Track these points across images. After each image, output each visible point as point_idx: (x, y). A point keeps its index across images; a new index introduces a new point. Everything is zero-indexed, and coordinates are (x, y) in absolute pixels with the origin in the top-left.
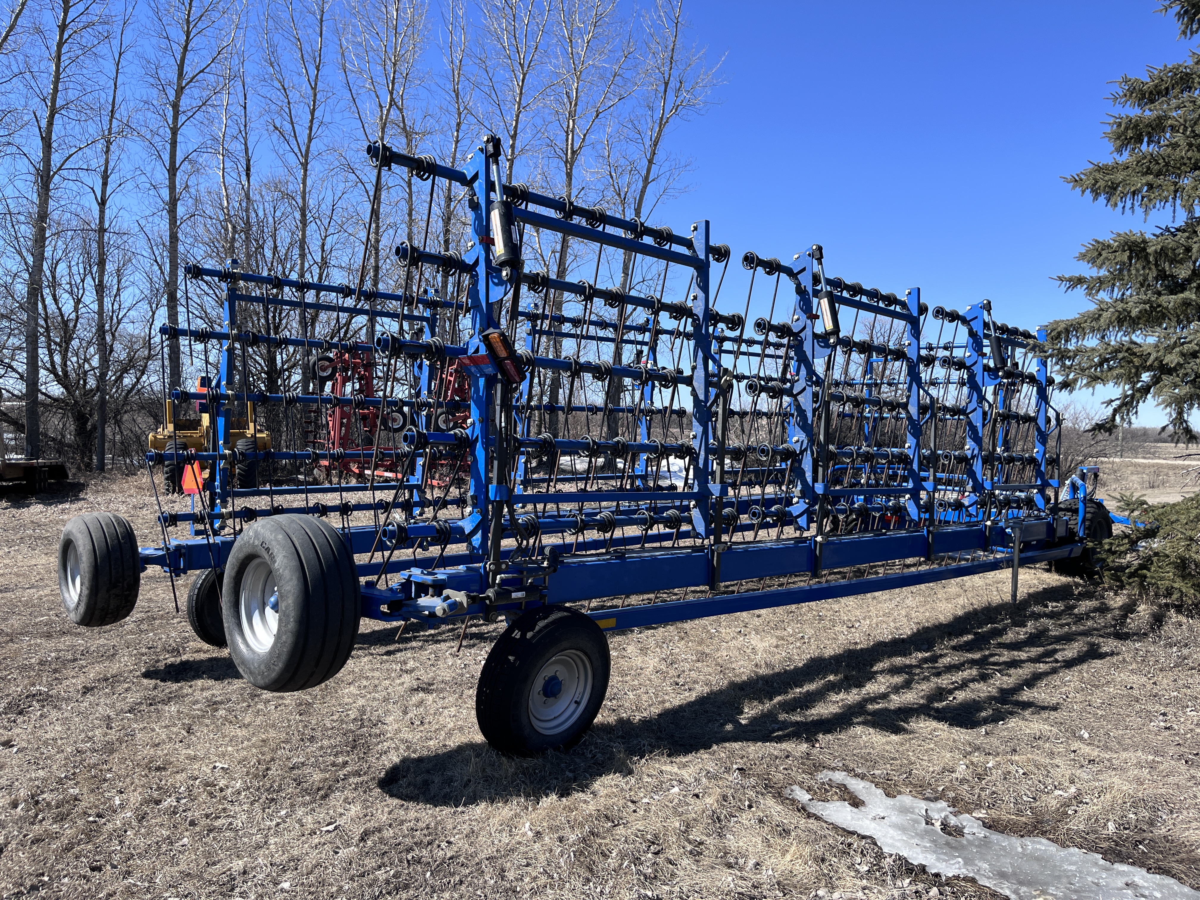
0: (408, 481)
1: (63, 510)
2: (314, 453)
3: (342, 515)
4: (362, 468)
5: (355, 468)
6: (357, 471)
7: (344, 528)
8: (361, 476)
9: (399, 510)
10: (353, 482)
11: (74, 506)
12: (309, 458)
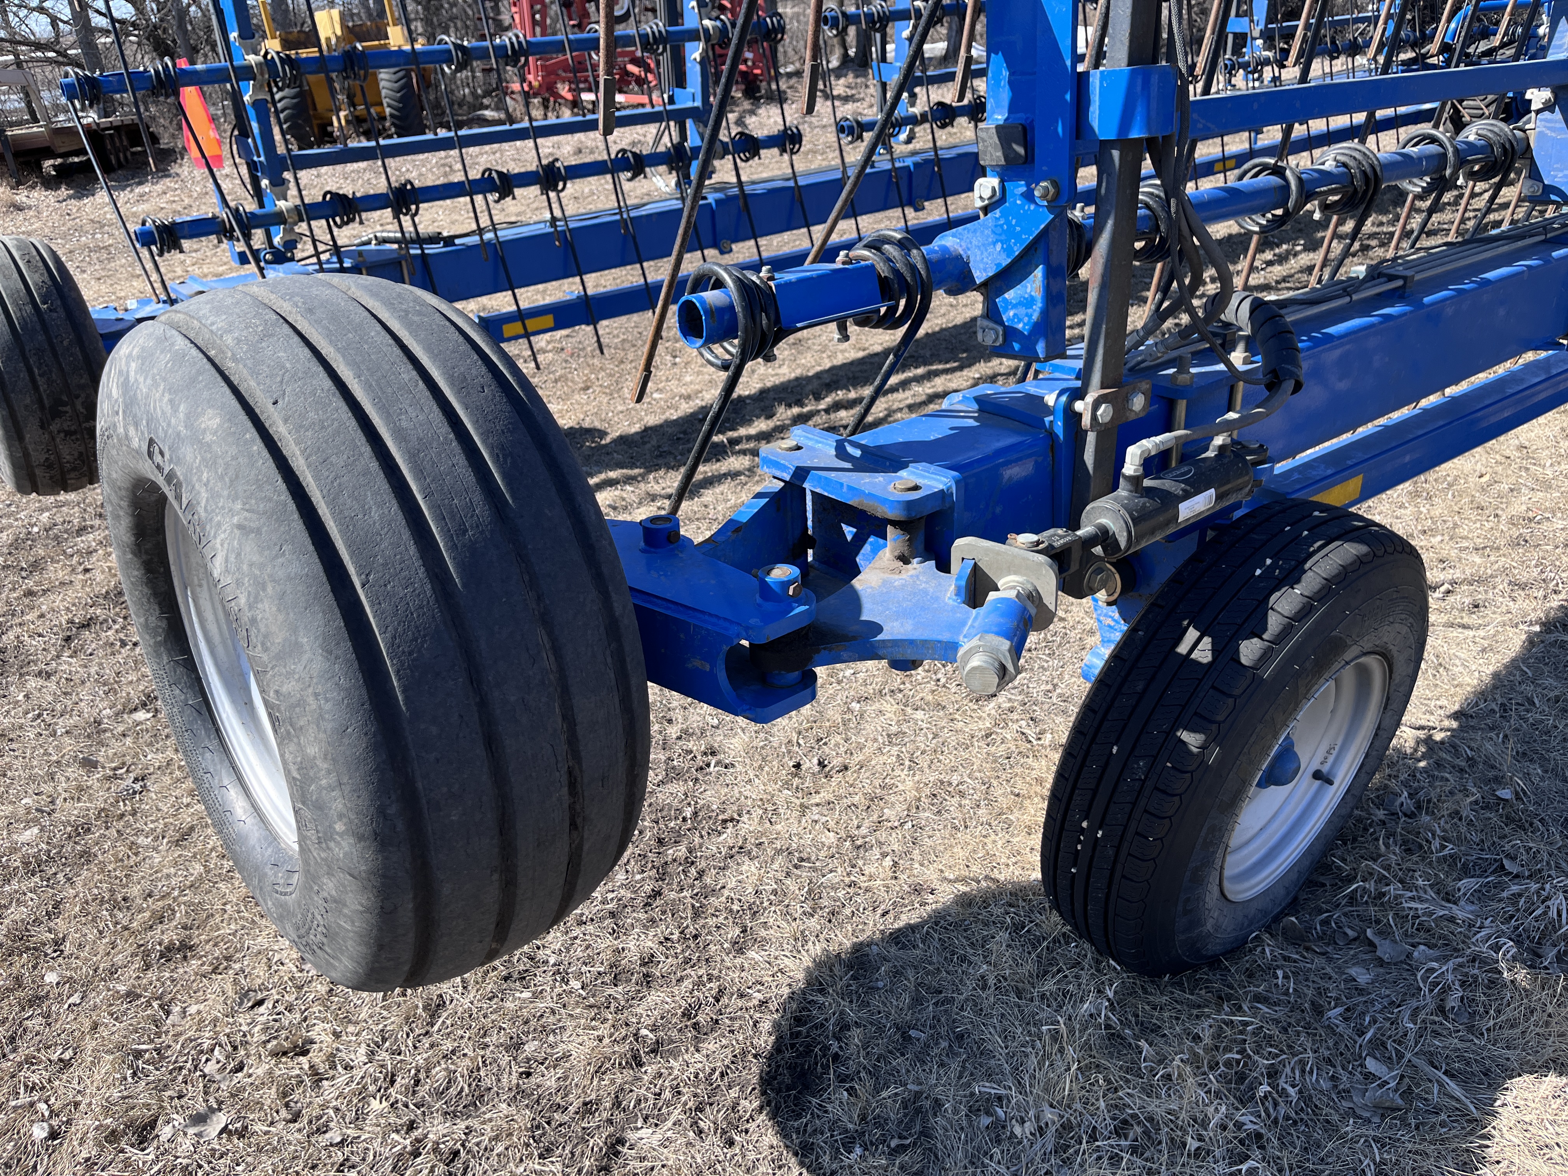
0: (671, 100)
1: (141, 196)
2: (459, 47)
3: (545, 190)
4: (577, 91)
5: (564, 90)
6: (569, 96)
7: (554, 219)
8: (576, 104)
9: (663, 168)
10: (567, 116)
11: (159, 187)
12: (449, 62)
